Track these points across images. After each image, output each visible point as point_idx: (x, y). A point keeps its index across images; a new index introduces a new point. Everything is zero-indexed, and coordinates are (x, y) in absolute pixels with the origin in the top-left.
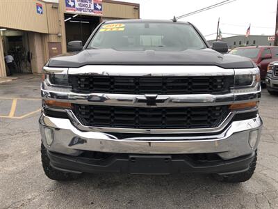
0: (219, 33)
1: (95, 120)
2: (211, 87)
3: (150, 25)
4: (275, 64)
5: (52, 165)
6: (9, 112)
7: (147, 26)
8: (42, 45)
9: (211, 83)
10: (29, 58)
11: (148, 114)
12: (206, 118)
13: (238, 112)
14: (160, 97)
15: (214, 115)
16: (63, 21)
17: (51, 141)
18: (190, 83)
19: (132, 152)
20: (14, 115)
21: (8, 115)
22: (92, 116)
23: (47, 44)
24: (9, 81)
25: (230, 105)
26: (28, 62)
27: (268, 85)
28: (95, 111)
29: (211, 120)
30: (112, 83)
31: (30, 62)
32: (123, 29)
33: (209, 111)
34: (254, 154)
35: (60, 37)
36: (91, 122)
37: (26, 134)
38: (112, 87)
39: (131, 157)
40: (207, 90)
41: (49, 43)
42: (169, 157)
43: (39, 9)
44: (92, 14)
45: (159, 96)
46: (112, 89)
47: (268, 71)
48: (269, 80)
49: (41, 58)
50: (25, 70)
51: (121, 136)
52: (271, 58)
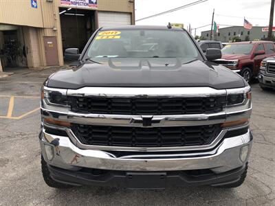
0: (214, 24)
1: (93, 139)
2: (204, 106)
3: (146, 32)
4: (268, 61)
5: (52, 177)
6: (7, 112)
7: (142, 34)
8: (38, 39)
9: (204, 103)
10: (25, 52)
11: (144, 132)
12: (199, 136)
13: (229, 130)
14: (156, 118)
15: (207, 133)
16: (58, 14)
17: (51, 157)
18: (184, 104)
19: (129, 170)
20: (12, 116)
21: (6, 115)
22: (90, 135)
23: (42, 39)
24: (5, 76)
25: (222, 124)
26: (23, 57)
27: (261, 81)
28: (93, 130)
29: (205, 138)
30: (110, 103)
31: (26, 57)
32: (119, 37)
33: (203, 129)
34: (245, 166)
35: (55, 31)
36: (90, 140)
37: (25, 136)
38: (110, 107)
39: (128, 174)
40: (201, 109)
41: (44, 37)
42: (165, 174)
43: (34, 3)
44: (87, 7)
45: (154, 116)
46: (109, 109)
47: (261, 67)
48: (262, 77)
49: (37, 52)
50: (21, 64)
51: (119, 154)
52: (264, 53)
